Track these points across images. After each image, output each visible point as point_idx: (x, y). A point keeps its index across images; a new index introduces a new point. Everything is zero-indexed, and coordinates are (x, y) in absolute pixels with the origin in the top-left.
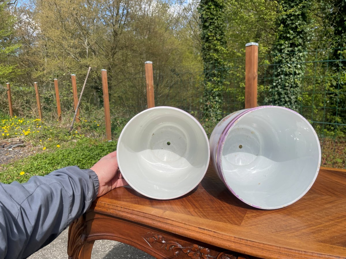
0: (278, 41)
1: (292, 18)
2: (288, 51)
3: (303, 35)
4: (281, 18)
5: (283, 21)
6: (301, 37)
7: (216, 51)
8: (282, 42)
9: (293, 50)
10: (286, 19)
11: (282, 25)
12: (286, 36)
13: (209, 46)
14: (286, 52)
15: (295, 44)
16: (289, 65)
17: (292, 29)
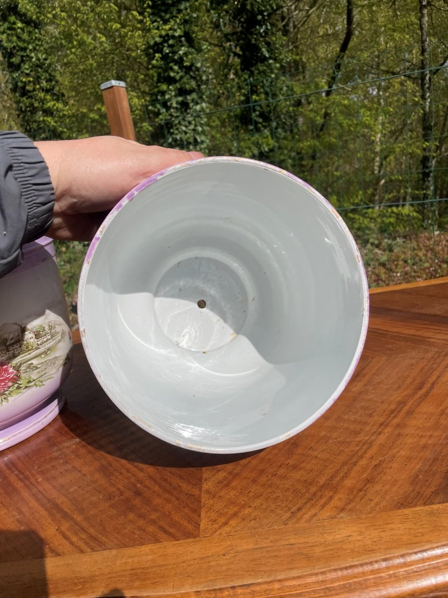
0: (157, 87)
8: (164, 87)
12: (169, 76)
14: (174, 105)
15: (186, 90)
16: (184, 128)
17: (175, 62)
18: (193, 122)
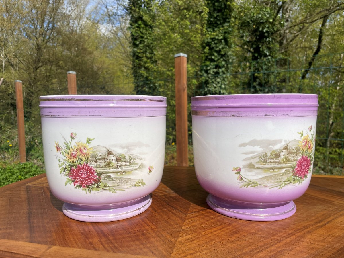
0: (204, 63)
1: (216, 41)
2: (213, 72)
3: (226, 58)
4: (206, 41)
5: (208, 44)
6: (224, 60)
7: (147, 68)
8: (208, 63)
9: (218, 71)
10: (211, 42)
11: (207, 48)
12: (212, 58)
13: (140, 64)
14: (212, 72)
15: (219, 66)
16: (215, 85)
17: (216, 52)
18: (220, 83)
